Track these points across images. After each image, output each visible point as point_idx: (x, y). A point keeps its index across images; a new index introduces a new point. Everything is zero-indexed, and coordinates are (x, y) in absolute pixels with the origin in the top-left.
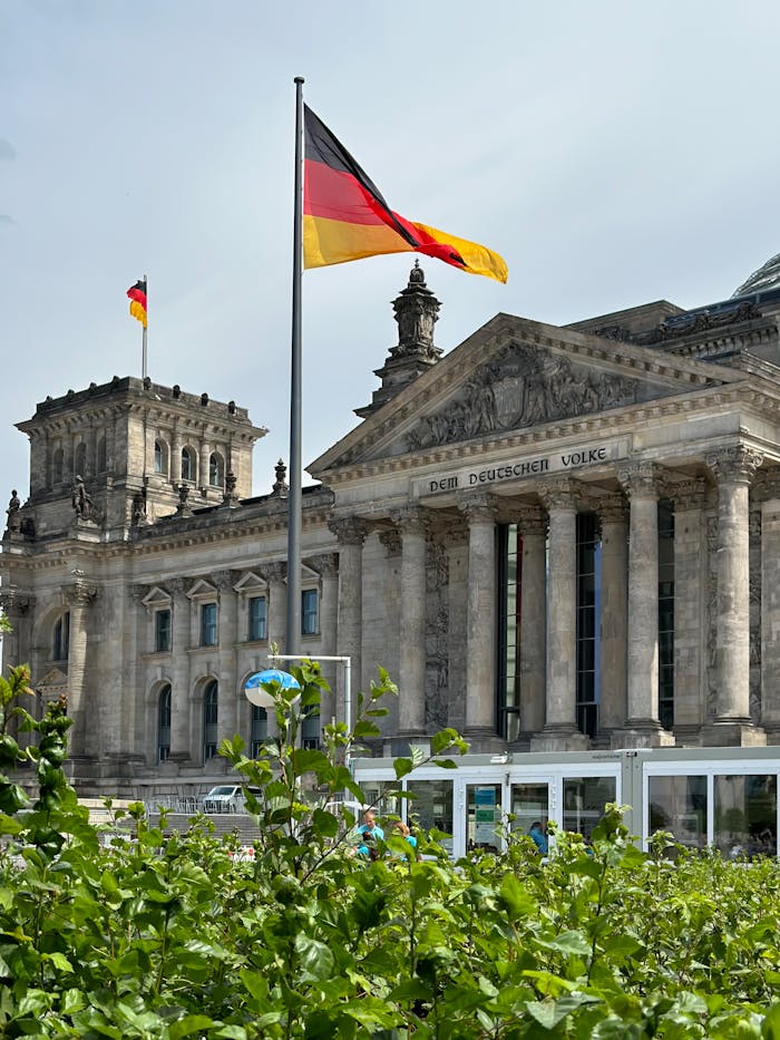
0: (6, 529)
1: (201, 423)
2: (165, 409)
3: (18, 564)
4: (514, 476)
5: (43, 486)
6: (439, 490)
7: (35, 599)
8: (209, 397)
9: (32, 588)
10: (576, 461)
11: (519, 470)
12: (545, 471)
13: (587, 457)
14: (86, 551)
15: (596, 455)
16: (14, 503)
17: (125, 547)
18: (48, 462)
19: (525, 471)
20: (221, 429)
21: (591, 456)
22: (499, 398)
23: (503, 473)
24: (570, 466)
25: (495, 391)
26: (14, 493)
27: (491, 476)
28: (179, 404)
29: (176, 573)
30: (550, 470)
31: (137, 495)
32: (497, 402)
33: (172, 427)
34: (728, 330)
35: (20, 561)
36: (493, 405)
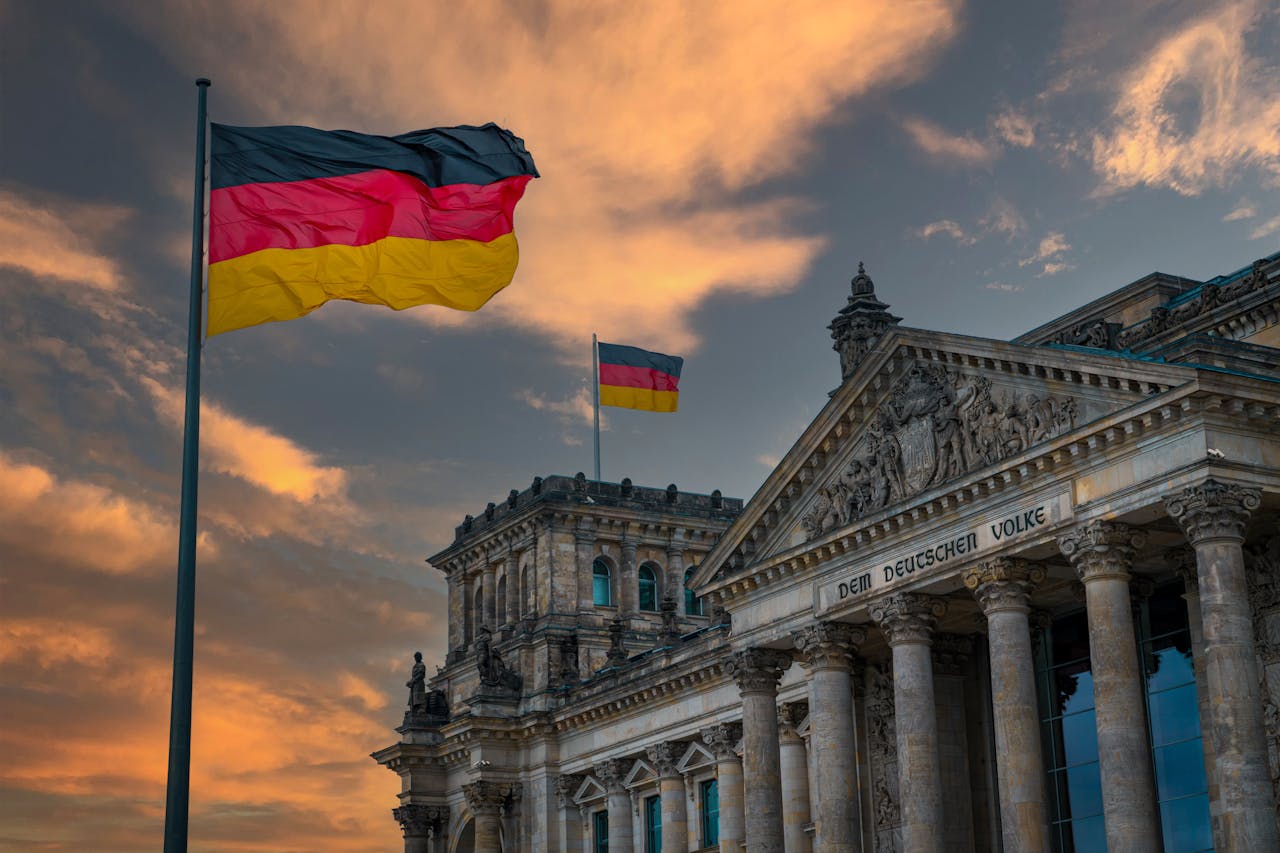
0: (408, 709)
1: (664, 528)
2: (607, 514)
3: (422, 760)
4: (937, 564)
5: (462, 642)
6: (851, 595)
7: (448, 809)
8: (679, 490)
9: (443, 795)
10: (1009, 530)
11: (942, 553)
12: (973, 550)
13: (1022, 524)
14: (494, 732)
15: (1033, 519)
16: (419, 672)
17: (544, 721)
18: (467, 608)
19: (950, 553)
20: (698, 532)
21: (1028, 521)
22: (907, 449)
23: (923, 560)
24: (1003, 538)
25: (900, 438)
26: (418, 657)
27: (910, 567)
28: (630, 504)
29: (607, 754)
30: (980, 548)
31: (564, 643)
32: (905, 457)
33: (620, 538)
34: (1239, 305)
35: (423, 754)
36: (900, 459)
